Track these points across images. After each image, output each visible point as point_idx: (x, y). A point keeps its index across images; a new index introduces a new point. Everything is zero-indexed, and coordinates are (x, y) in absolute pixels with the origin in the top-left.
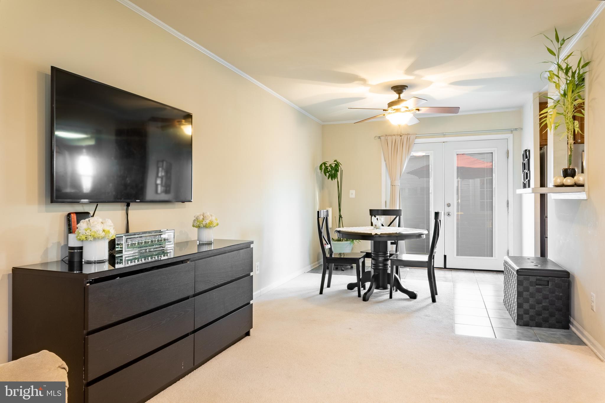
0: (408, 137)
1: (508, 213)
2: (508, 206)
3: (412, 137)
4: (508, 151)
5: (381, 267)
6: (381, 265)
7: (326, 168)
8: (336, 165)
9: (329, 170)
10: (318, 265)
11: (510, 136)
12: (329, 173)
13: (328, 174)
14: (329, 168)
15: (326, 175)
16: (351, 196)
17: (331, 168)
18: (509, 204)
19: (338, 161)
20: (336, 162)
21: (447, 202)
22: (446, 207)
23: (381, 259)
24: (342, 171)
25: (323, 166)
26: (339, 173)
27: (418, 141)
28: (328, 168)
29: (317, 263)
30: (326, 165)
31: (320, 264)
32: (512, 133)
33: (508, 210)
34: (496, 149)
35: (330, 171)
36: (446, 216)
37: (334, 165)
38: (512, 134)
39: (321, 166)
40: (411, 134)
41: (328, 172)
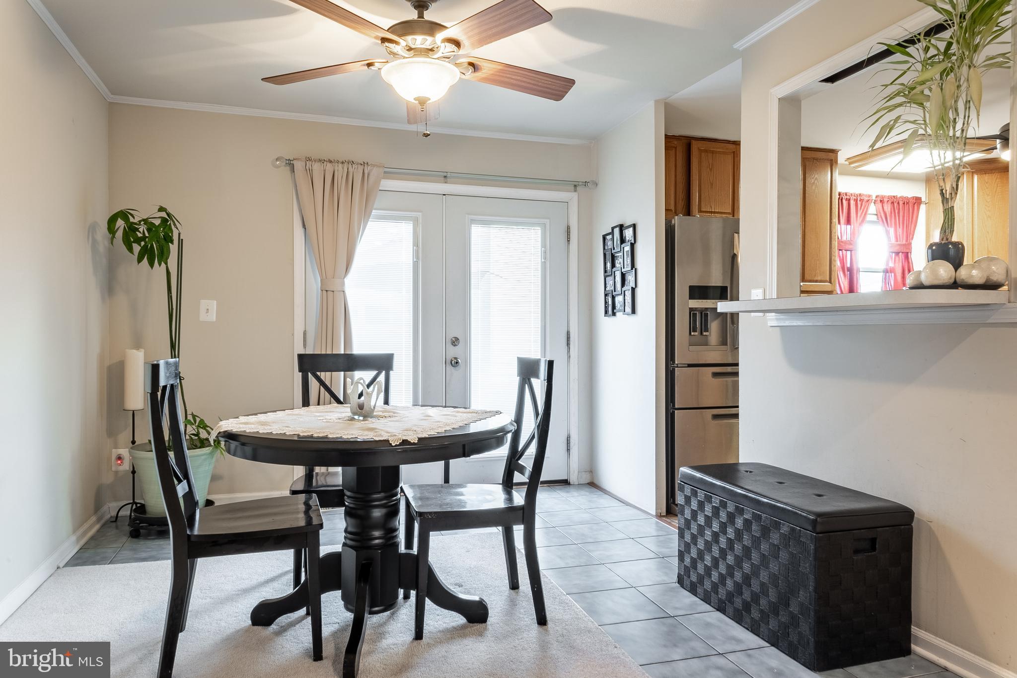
0: (366, 172)
1: (569, 357)
2: (568, 344)
3: (375, 172)
4: (568, 228)
5: (377, 541)
6: (377, 533)
7: (131, 229)
8: (164, 221)
9: (140, 235)
10: (97, 527)
11: (572, 197)
12: (143, 243)
13: (137, 248)
14: (142, 228)
15: (130, 249)
16: (203, 317)
17: (149, 230)
18: (572, 339)
19: (170, 210)
20: (164, 215)
21: (451, 335)
22: (450, 347)
23: (377, 513)
24: (181, 242)
25: (120, 223)
26: (174, 248)
27: (388, 184)
28: (137, 230)
29: (94, 519)
30: (132, 220)
31: (103, 521)
32: (575, 191)
33: (569, 351)
34: (548, 221)
35: (144, 238)
36: (449, 367)
37: (157, 222)
38: (575, 193)
39: (112, 221)
40: (374, 166)
41: (138, 241)
